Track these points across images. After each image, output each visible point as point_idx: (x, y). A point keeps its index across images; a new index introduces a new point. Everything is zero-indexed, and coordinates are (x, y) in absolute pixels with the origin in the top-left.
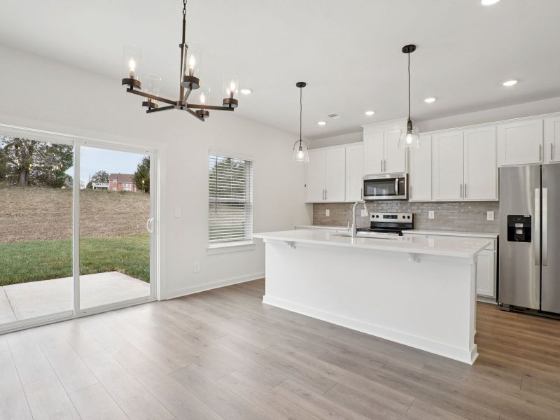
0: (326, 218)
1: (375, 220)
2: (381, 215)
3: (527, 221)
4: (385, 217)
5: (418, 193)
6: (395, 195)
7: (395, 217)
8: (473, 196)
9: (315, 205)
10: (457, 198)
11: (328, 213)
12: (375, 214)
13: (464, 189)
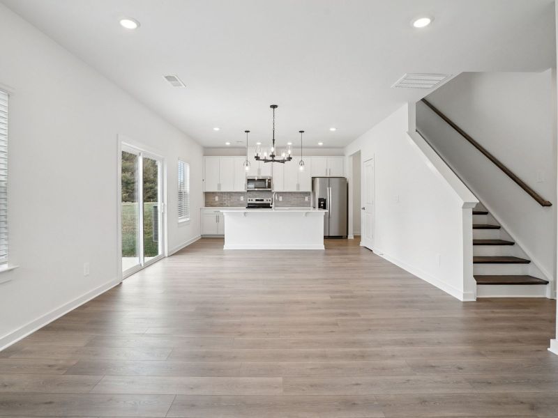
0: (216, 202)
1: (251, 202)
2: (254, 199)
3: (325, 201)
4: (257, 200)
5: (277, 187)
6: (265, 188)
7: (262, 200)
8: (302, 190)
9: (206, 194)
10: (294, 190)
11: (217, 198)
12: (251, 199)
13: (298, 186)
